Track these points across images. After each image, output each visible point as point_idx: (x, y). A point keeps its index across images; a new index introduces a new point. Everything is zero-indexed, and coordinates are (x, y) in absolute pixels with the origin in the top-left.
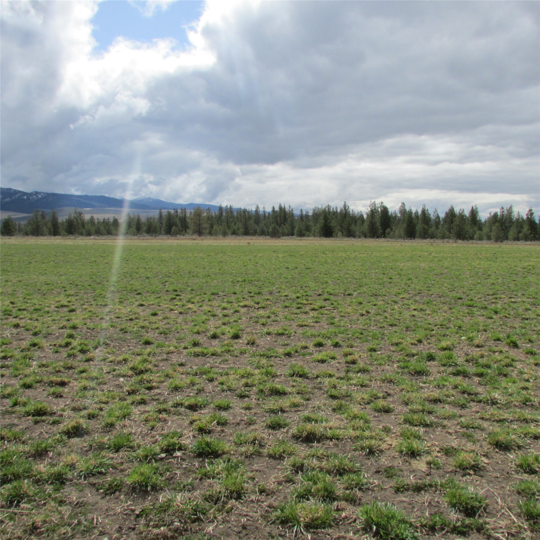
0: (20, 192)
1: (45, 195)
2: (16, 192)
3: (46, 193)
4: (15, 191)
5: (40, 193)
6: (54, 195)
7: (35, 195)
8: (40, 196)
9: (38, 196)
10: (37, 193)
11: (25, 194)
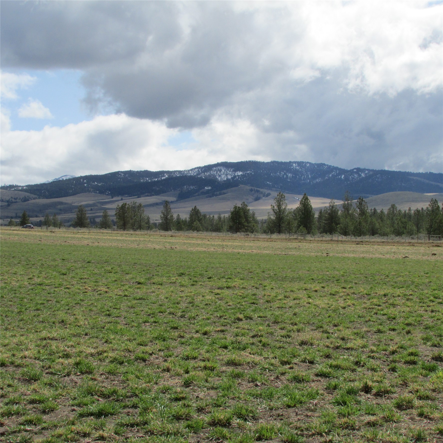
0: (337, 168)
1: (371, 173)
2: (331, 169)
3: (373, 170)
4: (329, 167)
5: (363, 170)
6: (383, 172)
7: (356, 173)
8: (363, 175)
9: (360, 175)
10: (359, 170)
11: (342, 171)
